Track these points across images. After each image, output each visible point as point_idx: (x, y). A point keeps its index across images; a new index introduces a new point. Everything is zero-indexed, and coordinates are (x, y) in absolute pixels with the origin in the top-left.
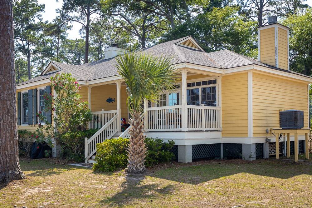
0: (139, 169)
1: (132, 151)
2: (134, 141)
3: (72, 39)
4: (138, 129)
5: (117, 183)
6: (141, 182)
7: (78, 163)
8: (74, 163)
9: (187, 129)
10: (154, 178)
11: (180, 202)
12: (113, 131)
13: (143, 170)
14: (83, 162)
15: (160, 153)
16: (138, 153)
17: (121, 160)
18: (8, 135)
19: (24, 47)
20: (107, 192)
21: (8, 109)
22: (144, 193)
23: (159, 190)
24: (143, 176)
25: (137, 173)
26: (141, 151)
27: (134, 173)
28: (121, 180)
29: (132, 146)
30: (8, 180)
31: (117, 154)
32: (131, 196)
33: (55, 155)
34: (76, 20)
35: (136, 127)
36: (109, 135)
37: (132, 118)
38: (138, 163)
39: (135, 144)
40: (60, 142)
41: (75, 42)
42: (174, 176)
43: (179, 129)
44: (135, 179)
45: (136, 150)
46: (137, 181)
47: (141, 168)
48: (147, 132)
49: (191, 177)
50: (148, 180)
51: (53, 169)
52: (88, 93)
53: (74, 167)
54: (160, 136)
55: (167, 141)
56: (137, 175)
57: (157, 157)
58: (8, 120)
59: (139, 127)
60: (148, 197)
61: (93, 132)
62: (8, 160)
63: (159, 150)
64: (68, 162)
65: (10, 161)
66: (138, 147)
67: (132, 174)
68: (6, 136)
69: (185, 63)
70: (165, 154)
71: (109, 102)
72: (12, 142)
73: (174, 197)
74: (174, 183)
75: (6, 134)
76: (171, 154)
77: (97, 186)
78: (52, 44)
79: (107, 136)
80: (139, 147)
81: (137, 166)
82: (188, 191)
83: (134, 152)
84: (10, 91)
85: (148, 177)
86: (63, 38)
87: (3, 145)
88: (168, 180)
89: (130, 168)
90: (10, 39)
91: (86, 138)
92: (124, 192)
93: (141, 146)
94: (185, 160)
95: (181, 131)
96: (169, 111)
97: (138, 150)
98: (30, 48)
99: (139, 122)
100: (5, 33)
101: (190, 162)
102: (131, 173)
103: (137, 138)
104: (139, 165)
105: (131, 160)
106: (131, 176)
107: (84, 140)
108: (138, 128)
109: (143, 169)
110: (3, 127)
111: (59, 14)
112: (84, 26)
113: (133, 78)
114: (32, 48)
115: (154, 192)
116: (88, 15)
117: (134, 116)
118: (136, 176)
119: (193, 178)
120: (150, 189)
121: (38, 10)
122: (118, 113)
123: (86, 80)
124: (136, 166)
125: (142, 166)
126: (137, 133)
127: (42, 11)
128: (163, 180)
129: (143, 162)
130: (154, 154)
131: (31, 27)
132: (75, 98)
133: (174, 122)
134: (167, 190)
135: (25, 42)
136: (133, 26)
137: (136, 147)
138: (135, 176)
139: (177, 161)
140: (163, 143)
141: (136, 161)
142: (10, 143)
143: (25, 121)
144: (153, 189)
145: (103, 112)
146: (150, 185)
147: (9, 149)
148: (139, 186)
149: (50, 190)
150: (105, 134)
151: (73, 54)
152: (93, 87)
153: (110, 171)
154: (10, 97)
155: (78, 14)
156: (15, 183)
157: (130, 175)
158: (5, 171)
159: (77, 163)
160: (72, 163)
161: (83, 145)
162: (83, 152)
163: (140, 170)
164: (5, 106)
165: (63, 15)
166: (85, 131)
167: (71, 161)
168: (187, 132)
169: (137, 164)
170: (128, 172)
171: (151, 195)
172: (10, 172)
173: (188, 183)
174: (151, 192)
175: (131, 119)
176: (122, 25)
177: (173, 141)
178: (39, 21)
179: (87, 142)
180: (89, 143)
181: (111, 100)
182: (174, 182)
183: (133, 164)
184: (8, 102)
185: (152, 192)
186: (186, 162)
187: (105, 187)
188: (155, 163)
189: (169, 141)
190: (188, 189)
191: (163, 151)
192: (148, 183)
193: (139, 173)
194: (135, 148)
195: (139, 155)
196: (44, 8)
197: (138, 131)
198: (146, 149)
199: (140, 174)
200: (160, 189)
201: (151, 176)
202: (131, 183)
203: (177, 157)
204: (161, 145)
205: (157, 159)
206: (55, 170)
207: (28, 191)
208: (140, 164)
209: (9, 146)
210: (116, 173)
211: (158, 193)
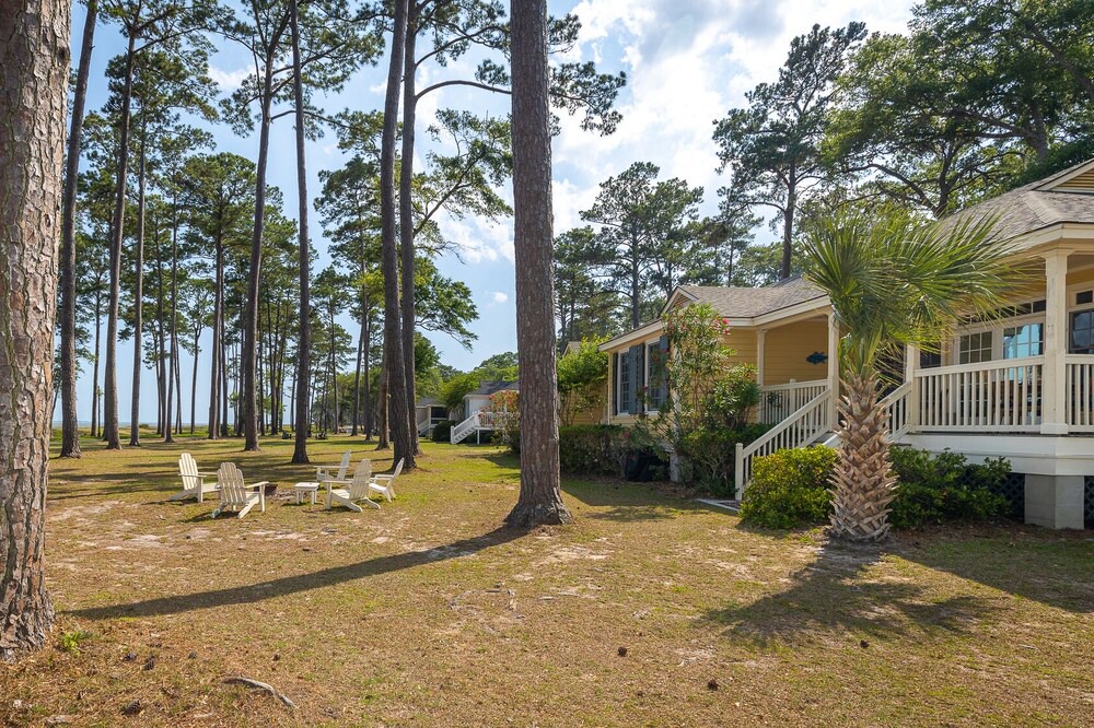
0: (865, 533)
1: (845, 482)
2: (851, 457)
3: (761, 244)
4: (867, 424)
5: (786, 562)
6: (862, 569)
7: (718, 498)
8: (709, 498)
9: (1066, 428)
10: (912, 565)
11: (984, 674)
12: (814, 431)
13: (879, 536)
14: (732, 496)
15: (950, 493)
16: (865, 490)
17: (815, 503)
18: (536, 432)
19: (662, 273)
20: (739, 586)
21: (537, 382)
22: (855, 610)
23: (913, 606)
24: (875, 555)
25: (861, 542)
26: (875, 485)
27: (851, 541)
28: (801, 556)
29: (847, 469)
30: (532, 524)
31: (806, 487)
32: (806, 610)
33: (675, 477)
34: (762, 201)
35: (859, 420)
36: (802, 440)
37: (847, 395)
38: (861, 514)
39: (855, 463)
40: (681, 451)
41: (769, 249)
42: (995, 566)
43: (1032, 428)
44: (849, 559)
45: (859, 482)
46: (851, 566)
47: (875, 529)
48: (917, 433)
49: (1065, 581)
50: (890, 570)
51: (655, 505)
52: (756, 344)
53: (706, 506)
54: (957, 445)
55: (980, 462)
56: (858, 548)
57: (940, 503)
58: (536, 402)
59: (870, 418)
60: (864, 625)
61: (762, 429)
62: (535, 482)
63: (948, 484)
64: (695, 495)
65: (539, 484)
66: (864, 473)
67: (844, 544)
68: (532, 435)
69: (1060, 225)
70: (969, 495)
71: (815, 363)
72: (543, 447)
73: (962, 644)
74: (985, 591)
75: (532, 431)
76: (993, 499)
77: (722, 564)
78: (717, 261)
79: (796, 441)
80: (869, 473)
81: (861, 525)
82: (1036, 634)
83: (850, 487)
84: (541, 345)
85: (892, 558)
86: (741, 245)
87: (528, 452)
88: (962, 577)
89: (839, 526)
90: (543, 240)
91: (739, 445)
92: (792, 594)
93: (874, 469)
94: (1053, 521)
95: (1037, 434)
96: (994, 376)
97: (864, 481)
98: (673, 274)
99: (869, 406)
100: (533, 228)
101: (1073, 527)
102: (838, 541)
103: (862, 448)
104: (866, 521)
105: (842, 506)
106: (840, 548)
107: (734, 448)
108: (865, 421)
109: (882, 534)
110: (528, 416)
111: (725, 198)
112: (782, 210)
113: (853, 284)
114: (679, 273)
115: (893, 612)
116: (792, 185)
117: (855, 389)
118: (854, 551)
119: (1075, 584)
120: (883, 601)
121: (689, 201)
122: (830, 387)
123: (753, 314)
124: (855, 524)
125: (876, 525)
126: (862, 434)
127: (696, 201)
128: (945, 575)
129: (883, 515)
130: (929, 495)
131: (675, 236)
132: (716, 354)
133: (1011, 405)
134: (944, 614)
135: (662, 265)
136: (911, 184)
137: (857, 472)
138: (852, 551)
139: (1023, 521)
140: (966, 464)
141: (855, 511)
142: (540, 449)
143: (624, 408)
144: (894, 602)
145: (793, 385)
146: (888, 585)
147: (538, 460)
148: (848, 582)
149: (603, 557)
150: (793, 436)
151: (766, 276)
152: (771, 331)
153: (780, 527)
154: (541, 356)
155: (767, 190)
156: (543, 531)
157: (835, 544)
158: (530, 503)
159: (716, 499)
160: (704, 498)
161: (731, 459)
162: (732, 476)
163: (868, 536)
164: (531, 375)
165: (733, 199)
166: (741, 426)
167: (703, 493)
168: (1063, 435)
169: (860, 519)
170: (831, 535)
171: (878, 619)
172: (539, 506)
173: (1045, 601)
174: (882, 611)
175: (846, 398)
176: (881, 189)
177: (1004, 461)
178: (692, 221)
179: (742, 452)
180: (746, 456)
181: (819, 358)
182: (987, 588)
183: (849, 518)
184: (537, 366)
185: (888, 610)
186: (1058, 526)
187: (743, 569)
188: (931, 520)
189: (987, 460)
190: (1037, 625)
191: (965, 488)
192: (886, 578)
193: (868, 544)
194: (854, 475)
195: (869, 494)
196: (701, 194)
197: (865, 429)
198: (894, 478)
199: (869, 547)
200: (920, 606)
201: (904, 557)
202: (827, 569)
203: (1022, 510)
204: (958, 469)
205: (939, 509)
206: (659, 509)
207: (557, 553)
208: (870, 519)
209: (537, 454)
210: (795, 535)
211: (903, 617)
